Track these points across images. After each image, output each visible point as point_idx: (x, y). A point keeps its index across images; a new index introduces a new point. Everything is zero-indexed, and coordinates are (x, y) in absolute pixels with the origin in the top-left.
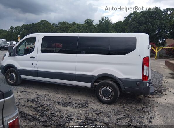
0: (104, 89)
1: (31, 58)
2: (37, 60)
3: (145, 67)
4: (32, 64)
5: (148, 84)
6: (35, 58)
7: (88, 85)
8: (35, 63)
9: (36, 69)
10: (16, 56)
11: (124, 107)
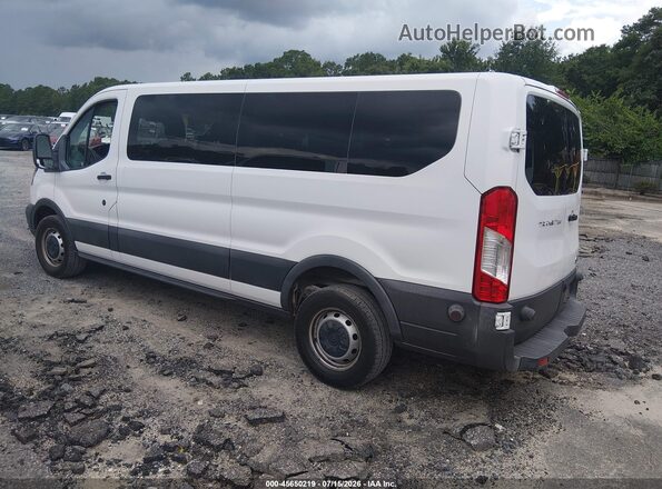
0: (326, 323)
1: (99, 178)
2: (117, 189)
3: (491, 237)
4: (104, 203)
5: (499, 317)
6: (108, 178)
7: (272, 297)
8: (110, 196)
9: (113, 222)
10: (64, 170)
11: (400, 410)
